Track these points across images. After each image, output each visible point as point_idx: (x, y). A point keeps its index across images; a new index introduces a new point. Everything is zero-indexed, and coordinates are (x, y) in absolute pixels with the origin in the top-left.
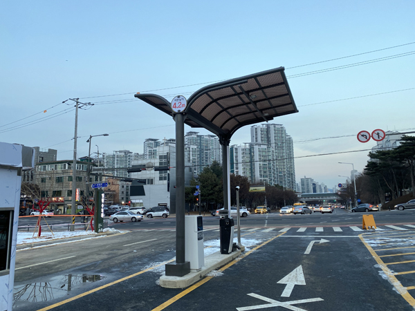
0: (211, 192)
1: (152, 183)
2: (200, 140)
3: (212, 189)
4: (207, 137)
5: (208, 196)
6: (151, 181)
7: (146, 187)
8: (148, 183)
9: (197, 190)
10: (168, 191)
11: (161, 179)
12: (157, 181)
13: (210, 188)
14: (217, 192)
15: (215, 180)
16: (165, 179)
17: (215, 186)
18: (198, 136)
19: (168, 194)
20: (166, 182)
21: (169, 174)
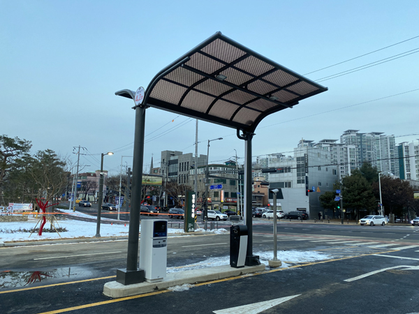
0: (358, 197)
1: (290, 186)
2: (361, 139)
3: (359, 194)
4: (370, 135)
5: (353, 202)
6: (289, 185)
7: (284, 190)
8: (286, 187)
9: (338, 194)
10: (307, 195)
11: (299, 182)
12: (295, 184)
13: (356, 193)
14: (366, 198)
15: (363, 184)
16: (303, 182)
17: (363, 191)
18: (357, 134)
19: (307, 199)
20: (304, 185)
21: (307, 177)
